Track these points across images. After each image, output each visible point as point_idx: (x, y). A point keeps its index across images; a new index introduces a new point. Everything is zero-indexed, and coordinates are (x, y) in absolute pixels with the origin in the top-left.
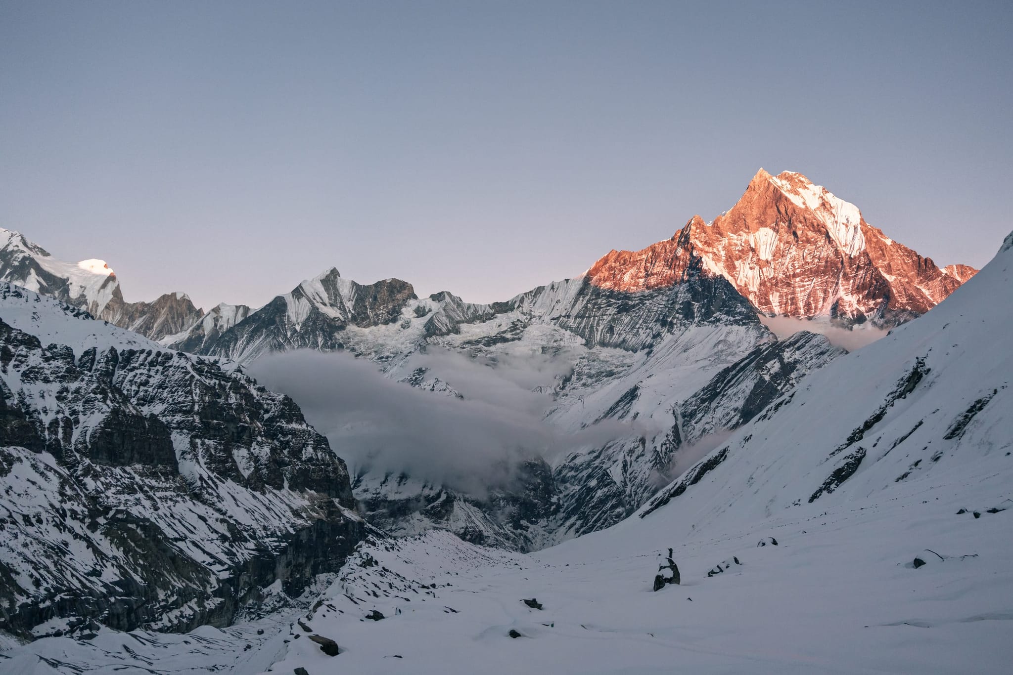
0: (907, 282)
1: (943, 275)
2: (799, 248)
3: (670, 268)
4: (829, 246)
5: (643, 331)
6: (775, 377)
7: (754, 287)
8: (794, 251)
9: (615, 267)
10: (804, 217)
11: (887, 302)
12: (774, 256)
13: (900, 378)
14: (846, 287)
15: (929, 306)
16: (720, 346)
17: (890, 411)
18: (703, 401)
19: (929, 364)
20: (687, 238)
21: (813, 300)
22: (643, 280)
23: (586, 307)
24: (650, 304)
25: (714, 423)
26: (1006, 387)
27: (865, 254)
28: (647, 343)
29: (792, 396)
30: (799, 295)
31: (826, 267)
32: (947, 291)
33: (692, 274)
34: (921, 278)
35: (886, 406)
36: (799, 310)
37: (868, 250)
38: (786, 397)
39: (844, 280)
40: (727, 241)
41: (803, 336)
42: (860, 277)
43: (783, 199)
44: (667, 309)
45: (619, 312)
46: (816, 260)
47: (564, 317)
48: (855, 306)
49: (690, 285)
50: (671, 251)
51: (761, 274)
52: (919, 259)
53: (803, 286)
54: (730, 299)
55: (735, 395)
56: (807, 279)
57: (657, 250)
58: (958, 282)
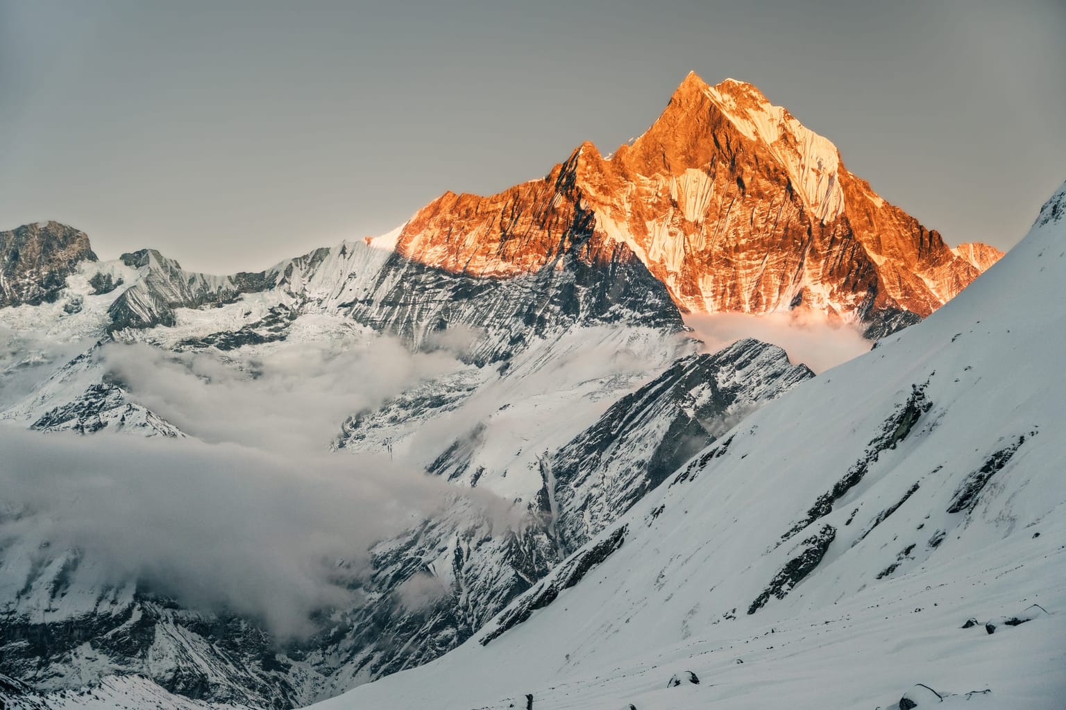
0: (903, 267)
1: (955, 258)
2: (747, 205)
3: (542, 228)
4: (792, 204)
5: (495, 331)
6: (703, 411)
7: (675, 265)
8: (738, 210)
9: (451, 221)
10: (755, 156)
11: (874, 298)
12: (707, 215)
13: (888, 417)
14: (814, 270)
15: (933, 306)
16: (621, 358)
17: (872, 467)
18: (589, 449)
19: (930, 395)
20: (571, 178)
21: (765, 290)
22: (498, 244)
23: (399, 287)
24: (508, 286)
25: (605, 487)
26: (1037, 433)
27: (844, 219)
28: (501, 352)
29: (727, 444)
30: (743, 280)
31: (785, 237)
32: (959, 284)
33: (578, 239)
34: (924, 262)
35: (867, 461)
36: (743, 306)
37: (848, 215)
38: (719, 444)
39: (812, 260)
40: (634, 188)
41: (747, 346)
42: (834, 255)
43: (724, 124)
44: (535, 296)
45: (455, 298)
46: (771, 226)
47: (362, 302)
48: (827, 301)
49: (574, 257)
50: (544, 199)
51: (687, 244)
52: (922, 232)
53: (751, 266)
54: (636, 284)
55: (640, 440)
56: (756, 256)
57: (521, 195)
58: (976, 271)
